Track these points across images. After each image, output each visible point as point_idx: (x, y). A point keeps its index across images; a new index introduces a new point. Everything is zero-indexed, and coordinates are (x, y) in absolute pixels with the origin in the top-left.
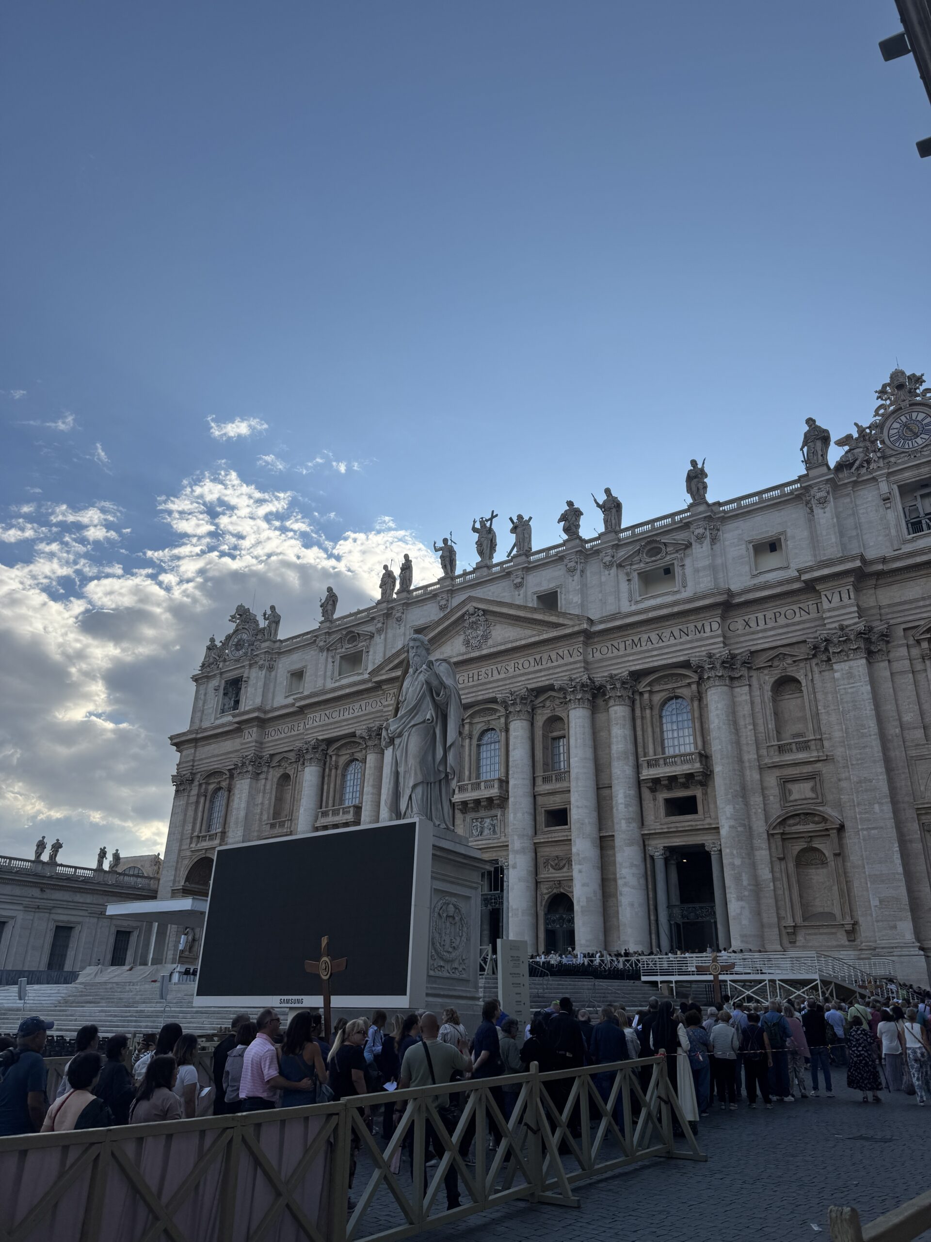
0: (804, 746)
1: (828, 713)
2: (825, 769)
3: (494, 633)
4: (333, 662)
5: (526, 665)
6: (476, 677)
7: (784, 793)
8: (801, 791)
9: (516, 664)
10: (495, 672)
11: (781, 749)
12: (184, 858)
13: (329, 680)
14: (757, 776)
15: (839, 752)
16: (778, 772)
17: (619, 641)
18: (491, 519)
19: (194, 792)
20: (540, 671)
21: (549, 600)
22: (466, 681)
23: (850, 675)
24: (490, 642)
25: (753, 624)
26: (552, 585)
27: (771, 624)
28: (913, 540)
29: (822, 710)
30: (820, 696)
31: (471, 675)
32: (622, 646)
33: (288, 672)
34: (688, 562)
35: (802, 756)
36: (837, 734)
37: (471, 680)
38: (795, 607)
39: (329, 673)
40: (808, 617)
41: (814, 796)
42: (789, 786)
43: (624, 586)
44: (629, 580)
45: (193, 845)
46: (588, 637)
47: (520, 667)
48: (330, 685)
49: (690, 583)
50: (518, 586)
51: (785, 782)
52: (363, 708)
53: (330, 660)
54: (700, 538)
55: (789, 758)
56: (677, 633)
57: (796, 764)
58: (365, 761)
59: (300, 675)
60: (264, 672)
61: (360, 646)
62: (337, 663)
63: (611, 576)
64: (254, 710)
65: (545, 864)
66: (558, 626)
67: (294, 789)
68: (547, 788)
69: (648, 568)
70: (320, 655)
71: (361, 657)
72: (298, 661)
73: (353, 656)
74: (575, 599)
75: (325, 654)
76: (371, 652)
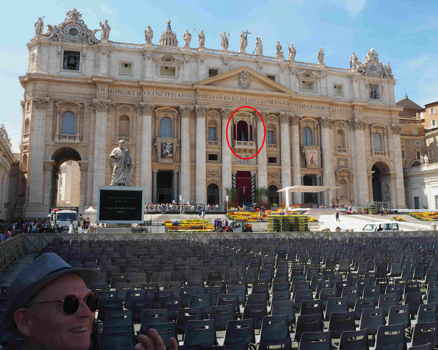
0: (345, 151)
1: (351, 143)
2: (349, 159)
3: (251, 84)
4: (157, 67)
5: (266, 102)
6: (244, 100)
7: (338, 163)
8: (342, 163)
9: (262, 101)
10: (253, 101)
11: (340, 151)
12: (49, 145)
13: (155, 76)
14: (333, 157)
15: (353, 155)
16: (337, 157)
17: (298, 103)
18: (247, 33)
19: (51, 110)
20: (273, 106)
21: (272, 78)
22: (240, 100)
23: (360, 135)
24: (250, 87)
25: (335, 111)
26: (273, 73)
27: (339, 112)
28: (371, 100)
29: (349, 142)
30: (349, 138)
31: (242, 99)
32: (299, 106)
33: (120, 61)
34: (319, 83)
35: (344, 154)
36: (353, 149)
37: (242, 100)
38: (345, 110)
39: (154, 72)
40: (348, 113)
41: (345, 165)
42: (339, 161)
43: (297, 83)
44: (300, 82)
45: (57, 140)
46: (291, 99)
47: (264, 102)
48: (157, 80)
49: (319, 91)
50: (261, 68)
51: (339, 160)
52: (181, 96)
53: (155, 65)
54: (323, 77)
55: (341, 153)
56: (316, 107)
57: (342, 156)
58: (177, 120)
59: (126, 65)
60: (106, 57)
61: (174, 65)
62: (159, 68)
63: (293, 78)
64: (111, 78)
65: (268, 175)
66: (280, 91)
67: (133, 124)
68: (270, 149)
69: (306, 80)
70: (147, 61)
71: (173, 70)
72: (126, 58)
73: (166, 68)
74: (283, 82)
75: (151, 61)
76: (181, 70)
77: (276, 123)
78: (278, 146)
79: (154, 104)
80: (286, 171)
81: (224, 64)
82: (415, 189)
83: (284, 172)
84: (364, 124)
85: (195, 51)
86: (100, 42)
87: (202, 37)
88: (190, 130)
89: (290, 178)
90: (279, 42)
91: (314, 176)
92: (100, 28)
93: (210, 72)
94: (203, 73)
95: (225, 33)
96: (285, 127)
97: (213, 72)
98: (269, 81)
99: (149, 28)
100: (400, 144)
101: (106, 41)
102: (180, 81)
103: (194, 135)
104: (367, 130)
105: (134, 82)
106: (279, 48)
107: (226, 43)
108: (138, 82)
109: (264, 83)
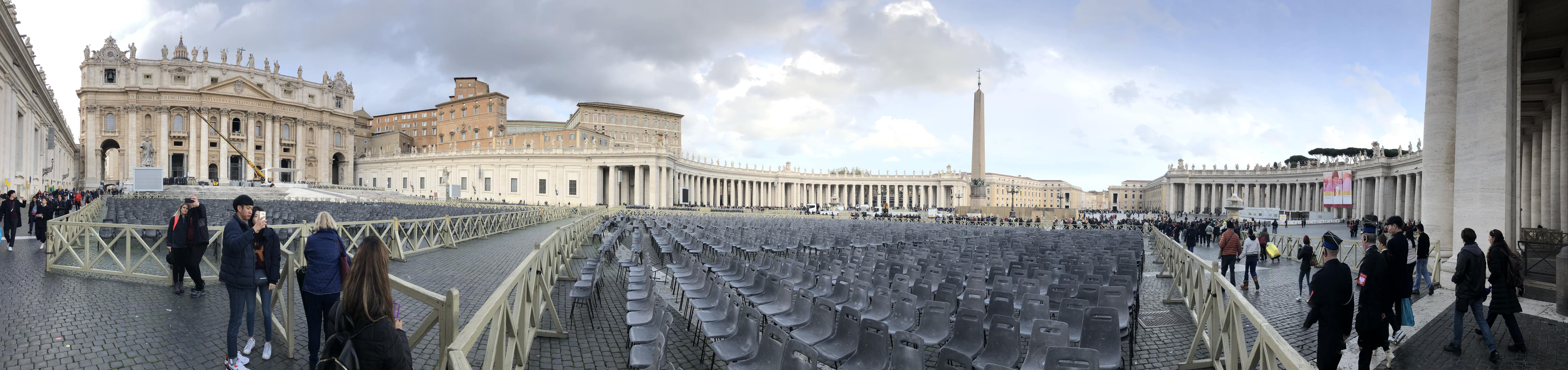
0: (313, 145)
2: (316, 149)
3: (244, 90)
5: (256, 104)
6: (238, 102)
7: (308, 152)
8: (311, 152)
9: (252, 103)
10: (245, 103)
11: (309, 144)
13: (170, 84)
14: (304, 147)
15: (319, 147)
16: (307, 148)
17: (280, 106)
18: (242, 50)
20: (261, 108)
21: (260, 86)
22: (235, 102)
24: (243, 93)
25: (307, 114)
27: (311, 115)
28: (336, 109)
29: (317, 138)
30: (317, 135)
32: (280, 108)
33: (143, 74)
34: (295, 92)
35: (313, 147)
36: (319, 143)
38: (316, 114)
39: (168, 80)
41: (313, 153)
42: (309, 150)
44: (281, 90)
45: (103, 134)
46: (274, 103)
47: (254, 105)
48: (171, 87)
49: (296, 98)
50: (252, 78)
52: (190, 99)
53: (170, 76)
54: (300, 87)
56: (294, 110)
57: (311, 147)
58: (187, 117)
59: (148, 77)
60: (134, 71)
61: (185, 74)
62: (173, 78)
63: (277, 88)
64: (138, 87)
65: (255, 158)
66: (266, 97)
67: (154, 121)
68: (257, 140)
69: (287, 89)
70: (164, 72)
71: (184, 79)
72: (148, 71)
73: (179, 77)
74: (269, 90)
75: (167, 72)
76: (190, 79)
77: (262, 121)
78: (263, 138)
79: (169, 105)
80: (268, 156)
81: (223, 74)
82: (360, 173)
83: (266, 156)
84: (330, 126)
85: (200, 64)
86: (129, 60)
87: (206, 53)
88: (197, 124)
89: (271, 161)
90: (267, 59)
91: (289, 160)
92: (129, 49)
93: (212, 80)
94: (207, 82)
95: (224, 50)
96: (269, 124)
97: (214, 80)
98: (258, 88)
99: (165, 46)
100: (353, 142)
101: (134, 60)
102: (189, 87)
103: (199, 129)
104: (332, 130)
105: (154, 89)
106: (267, 63)
107: (225, 58)
108: (157, 89)
109: (255, 89)
